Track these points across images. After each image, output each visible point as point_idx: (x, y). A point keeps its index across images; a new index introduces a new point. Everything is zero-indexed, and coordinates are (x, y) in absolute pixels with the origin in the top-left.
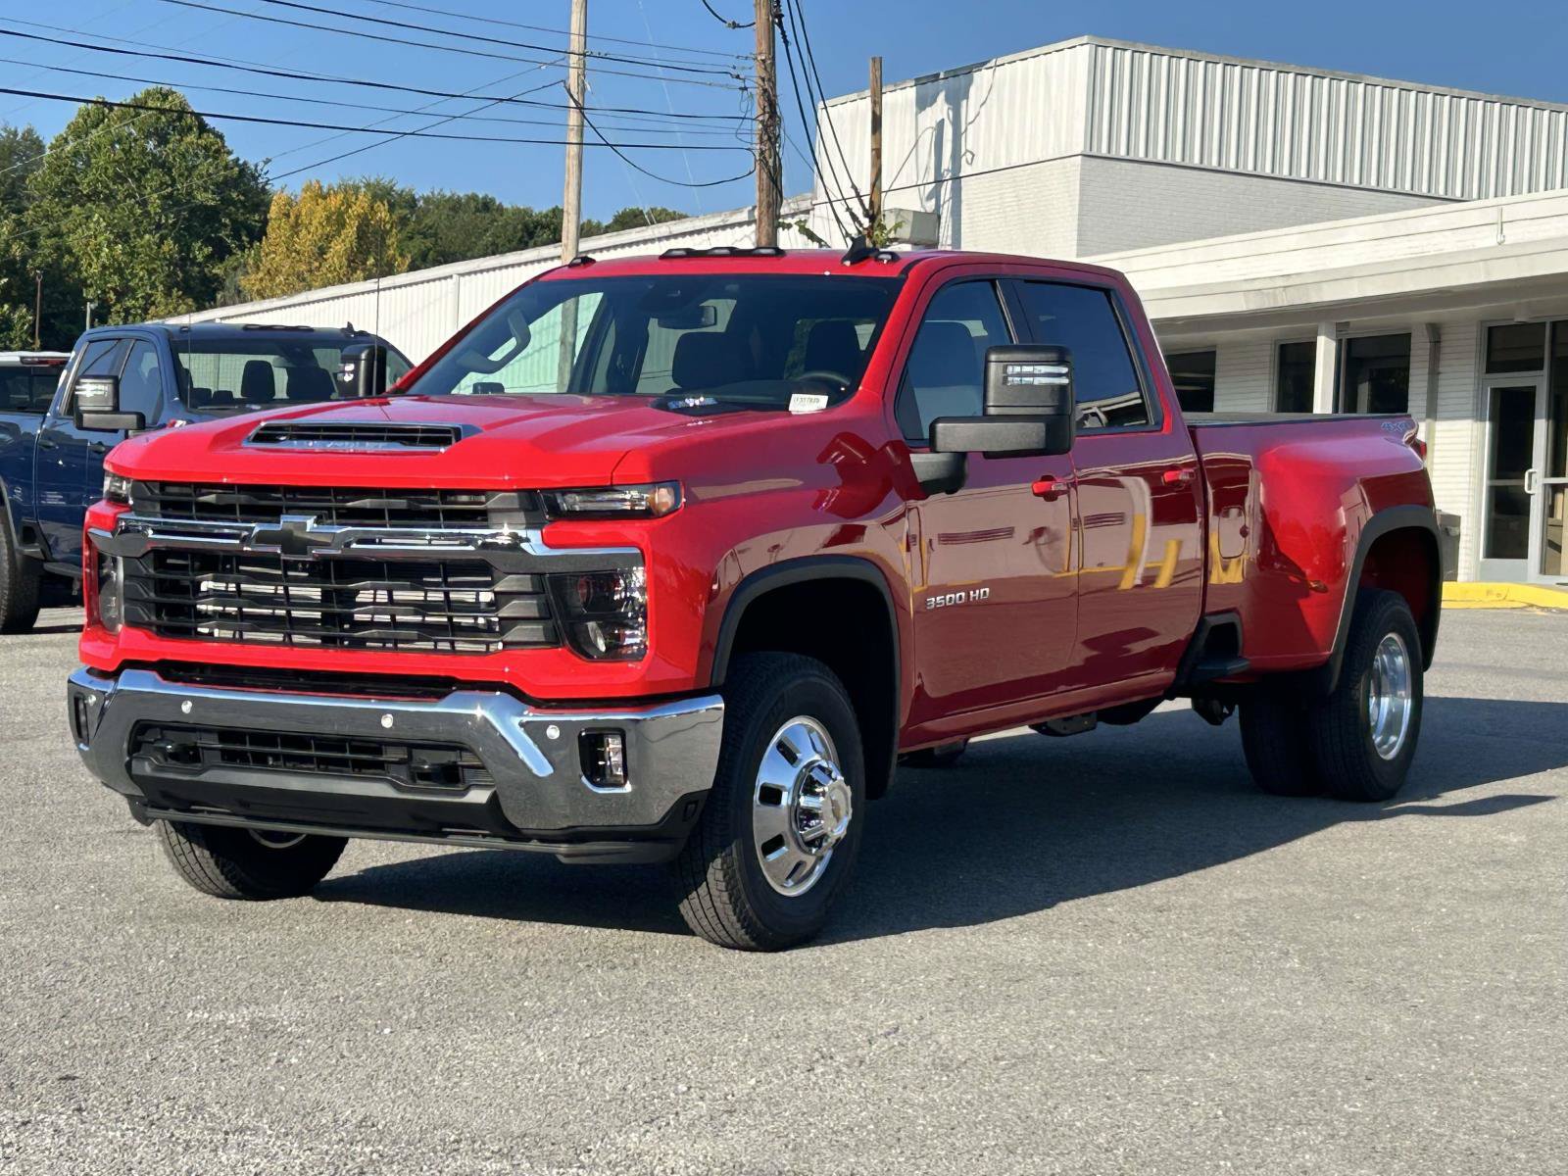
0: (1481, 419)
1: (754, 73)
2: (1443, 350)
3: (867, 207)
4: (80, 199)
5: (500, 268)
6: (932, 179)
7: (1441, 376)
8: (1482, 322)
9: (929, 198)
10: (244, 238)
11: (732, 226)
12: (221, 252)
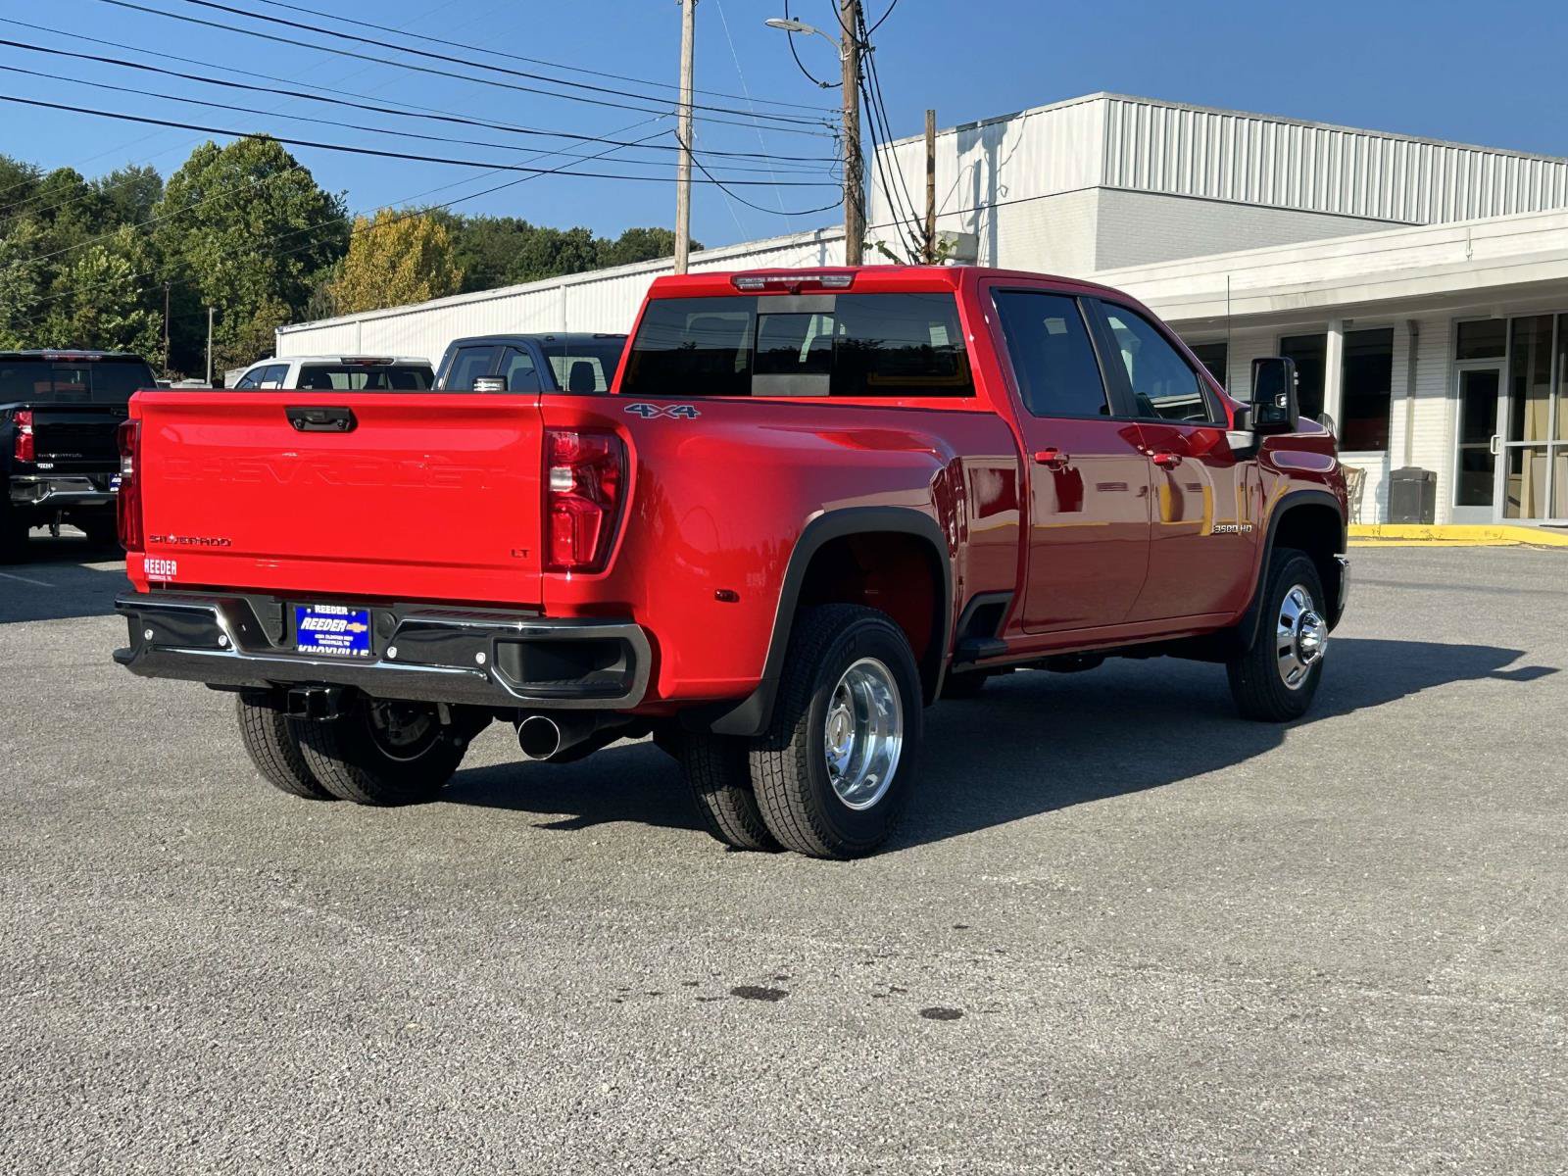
0: (1451, 395)
1: (842, 124)
2: (1421, 341)
3: (924, 229)
4: (196, 223)
5: (601, 280)
6: (972, 207)
7: (1418, 362)
8: (1453, 319)
9: (969, 224)
10: (329, 255)
11: (800, 245)
12: (311, 267)
